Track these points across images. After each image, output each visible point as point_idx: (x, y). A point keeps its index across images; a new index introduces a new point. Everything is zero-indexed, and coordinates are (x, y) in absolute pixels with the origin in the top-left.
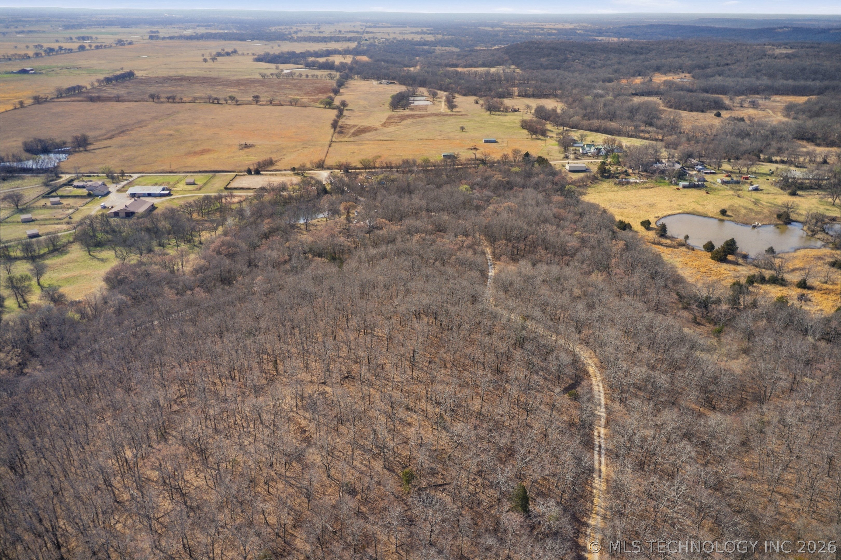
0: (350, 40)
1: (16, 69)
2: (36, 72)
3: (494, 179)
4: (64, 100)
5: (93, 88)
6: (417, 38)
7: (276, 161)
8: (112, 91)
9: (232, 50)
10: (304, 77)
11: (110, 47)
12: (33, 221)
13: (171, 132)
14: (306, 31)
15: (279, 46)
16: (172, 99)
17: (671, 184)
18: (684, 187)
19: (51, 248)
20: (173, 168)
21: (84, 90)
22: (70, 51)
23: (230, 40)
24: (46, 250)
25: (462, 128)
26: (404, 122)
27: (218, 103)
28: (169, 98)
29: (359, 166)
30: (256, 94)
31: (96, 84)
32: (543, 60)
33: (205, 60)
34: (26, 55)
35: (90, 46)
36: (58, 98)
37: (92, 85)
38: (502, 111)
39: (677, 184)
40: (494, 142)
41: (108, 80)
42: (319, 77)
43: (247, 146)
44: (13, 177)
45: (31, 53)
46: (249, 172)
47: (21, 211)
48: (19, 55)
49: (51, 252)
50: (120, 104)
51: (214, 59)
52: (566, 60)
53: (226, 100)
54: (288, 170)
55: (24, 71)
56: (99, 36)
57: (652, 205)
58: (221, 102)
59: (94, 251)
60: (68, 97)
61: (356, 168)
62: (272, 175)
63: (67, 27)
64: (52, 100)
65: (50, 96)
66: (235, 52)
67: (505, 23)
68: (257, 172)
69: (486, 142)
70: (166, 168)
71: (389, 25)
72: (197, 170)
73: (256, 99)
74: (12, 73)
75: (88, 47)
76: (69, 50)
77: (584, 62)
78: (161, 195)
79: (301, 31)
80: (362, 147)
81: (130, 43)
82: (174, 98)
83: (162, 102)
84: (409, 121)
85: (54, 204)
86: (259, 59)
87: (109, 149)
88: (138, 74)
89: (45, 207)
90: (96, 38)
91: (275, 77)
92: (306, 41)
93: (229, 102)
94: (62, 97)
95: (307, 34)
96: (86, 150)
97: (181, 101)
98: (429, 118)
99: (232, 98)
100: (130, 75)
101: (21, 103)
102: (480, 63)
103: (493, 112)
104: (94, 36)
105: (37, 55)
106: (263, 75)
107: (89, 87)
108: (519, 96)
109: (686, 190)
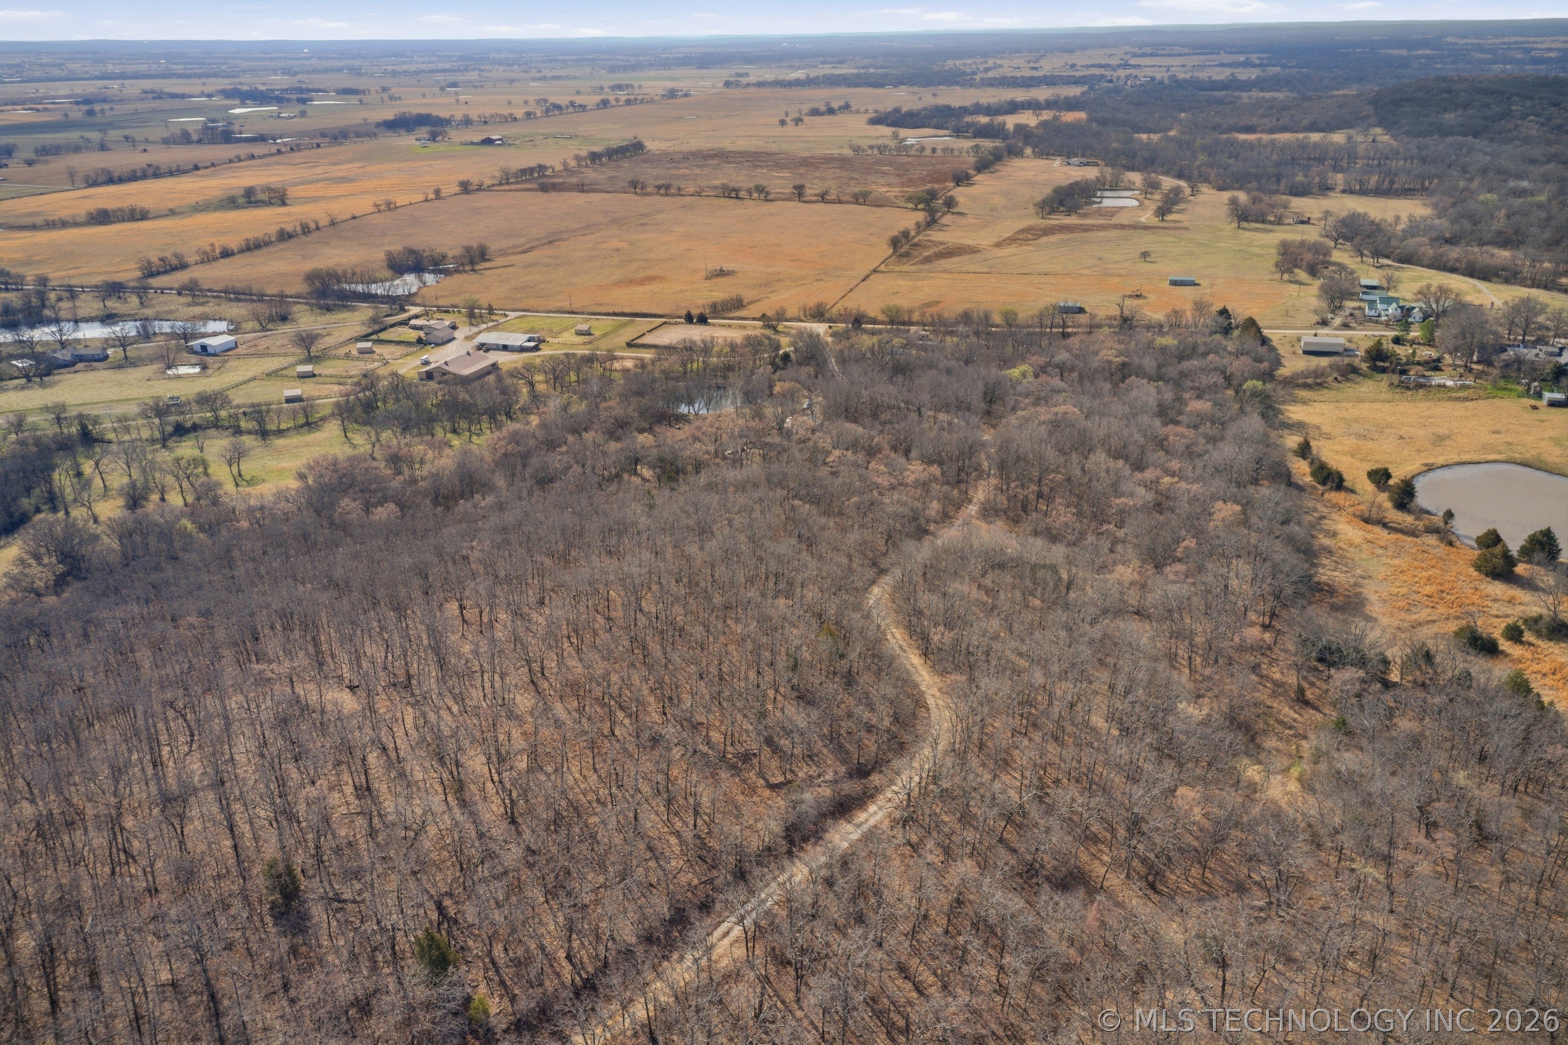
0: (1076, 81)
1: (478, 138)
2: (503, 142)
3: (1100, 357)
4: (513, 187)
5: (566, 169)
6: (1221, 75)
7: (749, 303)
8: (591, 175)
9: (842, 103)
10: (928, 152)
11: (651, 101)
12: (314, 375)
13: (623, 245)
14: (1007, 67)
15: (935, 95)
16: (664, 189)
17: (1527, 394)
18: (1553, 404)
19: (302, 421)
20: (576, 306)
21: (548, 173)
22: (583, 107)
23: (857, 85)
24: (291, 424)
25: (1145, 255)
26: (1044, 239)
27: (737, 198)
28: (659, 187)
29: (881, 317)
30: (799, 183)
31: (572, 163)
32: (1450, 118)
33: (783, 123)
34: (511, 115)
35: (617, 100)
36: (500, 184)
37: (565, 164)
38: (1271, 223)
39: (1539, 395)
40: (1193, 284)
41: (594, 157)
42: (956, 153)
43: (721, 273)
44: (344, 306)
45: (519, 113)
46: (689, 319)
47: (310, 359)
48: (501, 116)
49: (298, 428)
50: (584, 195)
51: (798, 121)
52: (1507, 114)
53: (750, 193)
54: (754, 319)
55: (488, 142)
56: (644, 84)
57: (1440, 440)
58: (742, 194)
59: (354, 431)
60: (516, 183)
61: (874, 321)
62: (723, 326)
63: (613, 69)
64: (489, 189)
65: (488, 182)
66: (847, 107)
67: (1449, 39)
68: (703, 320)
69: (1174, 283)
70: (566, 305)
71: (1186, 51)
72: (611, 311)
73: (799, 192)
74: (472, 143)
75: (613, 103)
76: (581, 106)
77: (1549, 119)
78: (522, 349)
79: (1001, 66)
80: (920, 283)
81: (686, 95)
82: (667, 187)
83: (647, 194)
84: (1055, 238)
85: (362, 352)
86: (877, 120)
87: (511, 269)
88: (651, 145)
89: (348, 356)
90: (640, 87)
91: (876, 151)
92: (992, 85)
93: (756, 195)
94: (508, 183)
95: (1007, 72)
96: (473, 270)
97: (680, 193)
98: (1102, 234)
99: (760, 189)
100: (637, 147)
101: (437, 192)
102: (1305, 123)
103: (1244, 224)
104: (636, 84)
105: (528, 115)
106: (857, 149)
107: (559, 167)
108: (1344, 192)
109: (1553, 410)
